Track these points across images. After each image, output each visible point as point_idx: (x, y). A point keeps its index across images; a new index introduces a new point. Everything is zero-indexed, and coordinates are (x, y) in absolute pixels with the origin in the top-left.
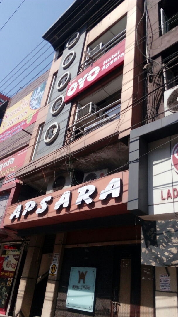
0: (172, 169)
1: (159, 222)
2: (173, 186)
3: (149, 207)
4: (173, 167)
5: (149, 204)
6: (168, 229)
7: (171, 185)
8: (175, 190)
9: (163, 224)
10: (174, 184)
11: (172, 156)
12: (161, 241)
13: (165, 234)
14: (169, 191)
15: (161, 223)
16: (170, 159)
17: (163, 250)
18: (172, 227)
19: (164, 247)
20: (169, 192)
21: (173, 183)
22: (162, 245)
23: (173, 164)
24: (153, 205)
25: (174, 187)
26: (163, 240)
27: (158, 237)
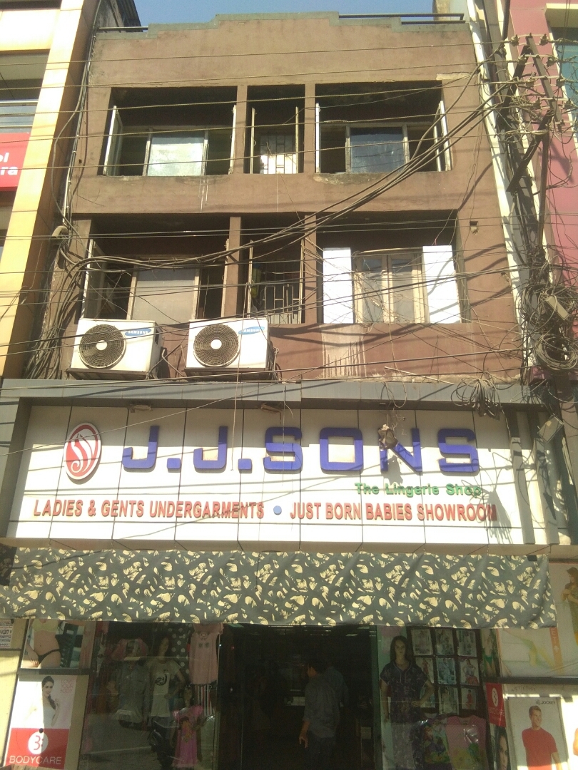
0: (61, 467)
1: (21, 549)
2: (56, 495)
3: (10, 523)
4: (65, 464)
5: (11, 519)
6: (33, 561)
7: (55, 493)
8: (57, 502)
9: (28, 553)
10: (59, 493)
11: (67, 444)
12: (17, 579)
13: (25, 569)
14: (49, 502)
15: (24, 551)
16: (63, 447)
17: (16, 593)
18: (39, 559)
19: (19, 589)
20: (48, 505)
21: (57, 490)
22: (18, 586)
23: (65, 459)
24: (18, 521)
25: (58, 498)
26: (21, 578)
27: (13, 573)
